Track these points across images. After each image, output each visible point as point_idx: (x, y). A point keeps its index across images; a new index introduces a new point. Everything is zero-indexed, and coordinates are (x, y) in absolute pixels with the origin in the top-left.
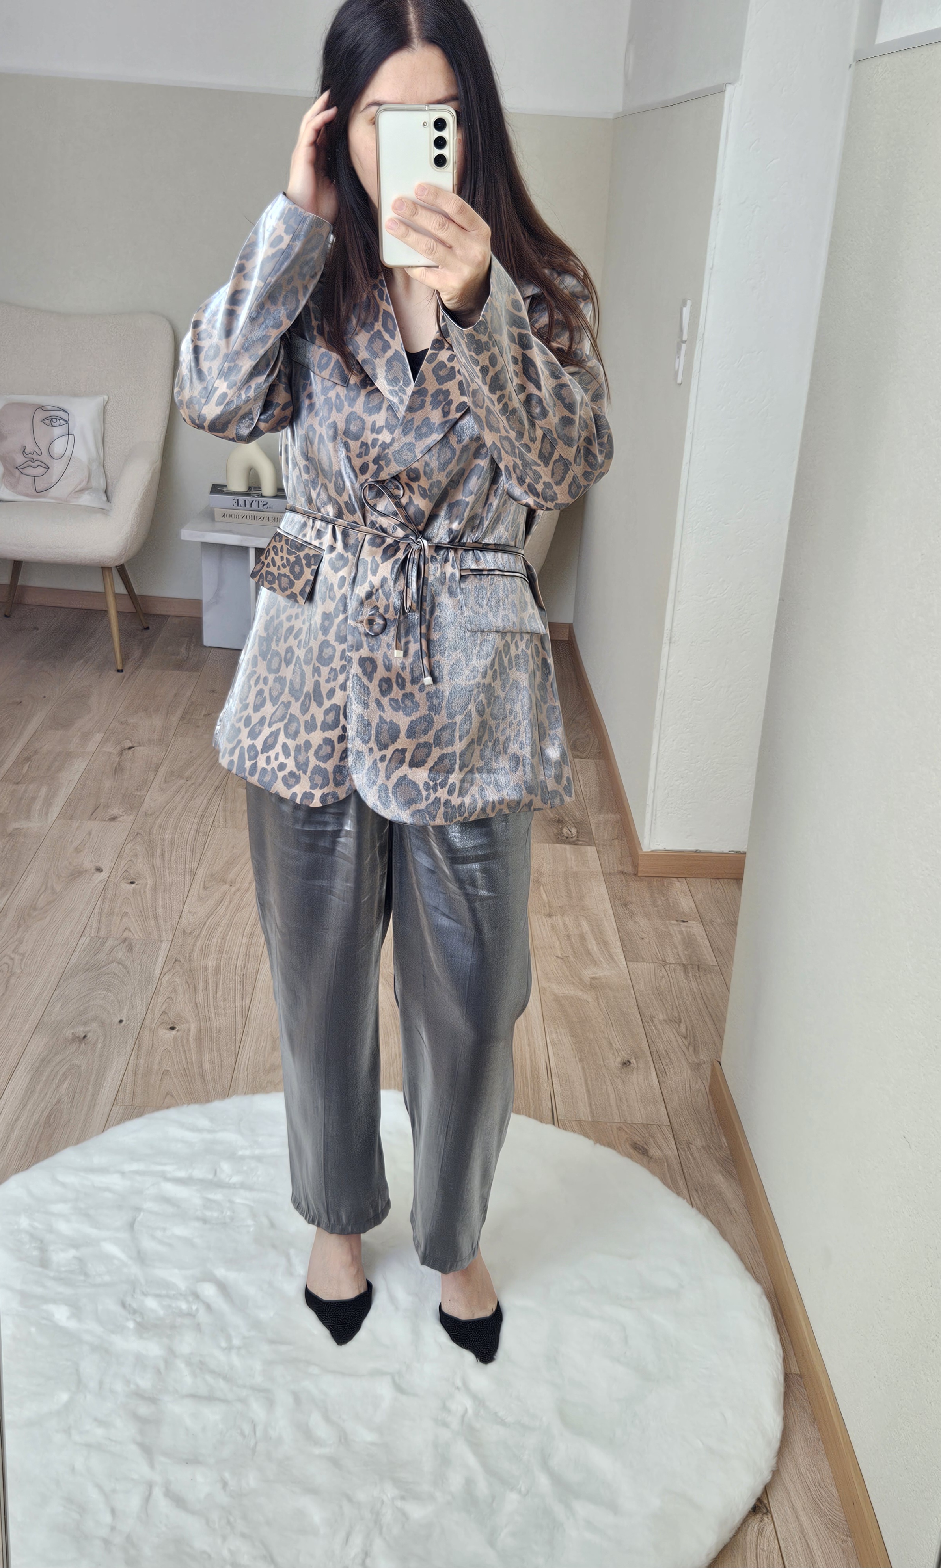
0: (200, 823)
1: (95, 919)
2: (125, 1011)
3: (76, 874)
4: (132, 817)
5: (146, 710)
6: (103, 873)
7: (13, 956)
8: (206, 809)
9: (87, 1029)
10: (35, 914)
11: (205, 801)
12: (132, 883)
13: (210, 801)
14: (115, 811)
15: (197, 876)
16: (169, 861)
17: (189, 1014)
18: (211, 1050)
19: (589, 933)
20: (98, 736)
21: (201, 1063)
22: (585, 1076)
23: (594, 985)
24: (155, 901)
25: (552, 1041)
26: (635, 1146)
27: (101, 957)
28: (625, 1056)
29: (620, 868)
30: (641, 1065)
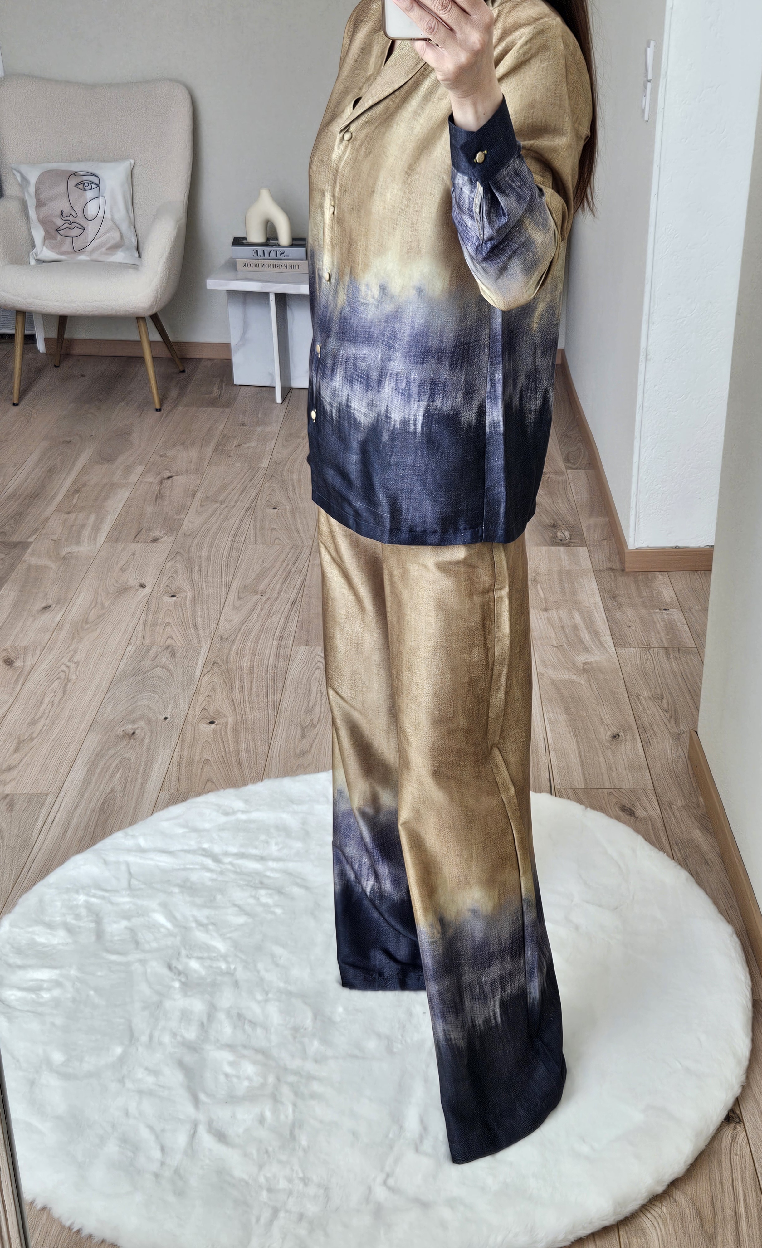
0: (233, 542)
1: (140, 628)
2: (169, 710)
3: (123, 590)
4: (172, 538)
5: (183, 444)
6: (147, 589)
7: (68, 664)
8: (239, 528)
9: (136, 726)
10: (88, 626)
11: (238, 522)
12: (173, 596)
13: (242, 520)
14: (157, 533)
15: (231, 589)
16: (206, 575)
17: (226, 709)
18: (247, 739)
19: (582, 624)
20: (140, 469)
21: (238, 752)
22: (579, 748)
23: (586, 670)
24: (194, 611)
25: (549, 719)
26: (623, 809)
27: (147, 662)
28: (614, 730)
29: (609, 565)
30: (628, 737)
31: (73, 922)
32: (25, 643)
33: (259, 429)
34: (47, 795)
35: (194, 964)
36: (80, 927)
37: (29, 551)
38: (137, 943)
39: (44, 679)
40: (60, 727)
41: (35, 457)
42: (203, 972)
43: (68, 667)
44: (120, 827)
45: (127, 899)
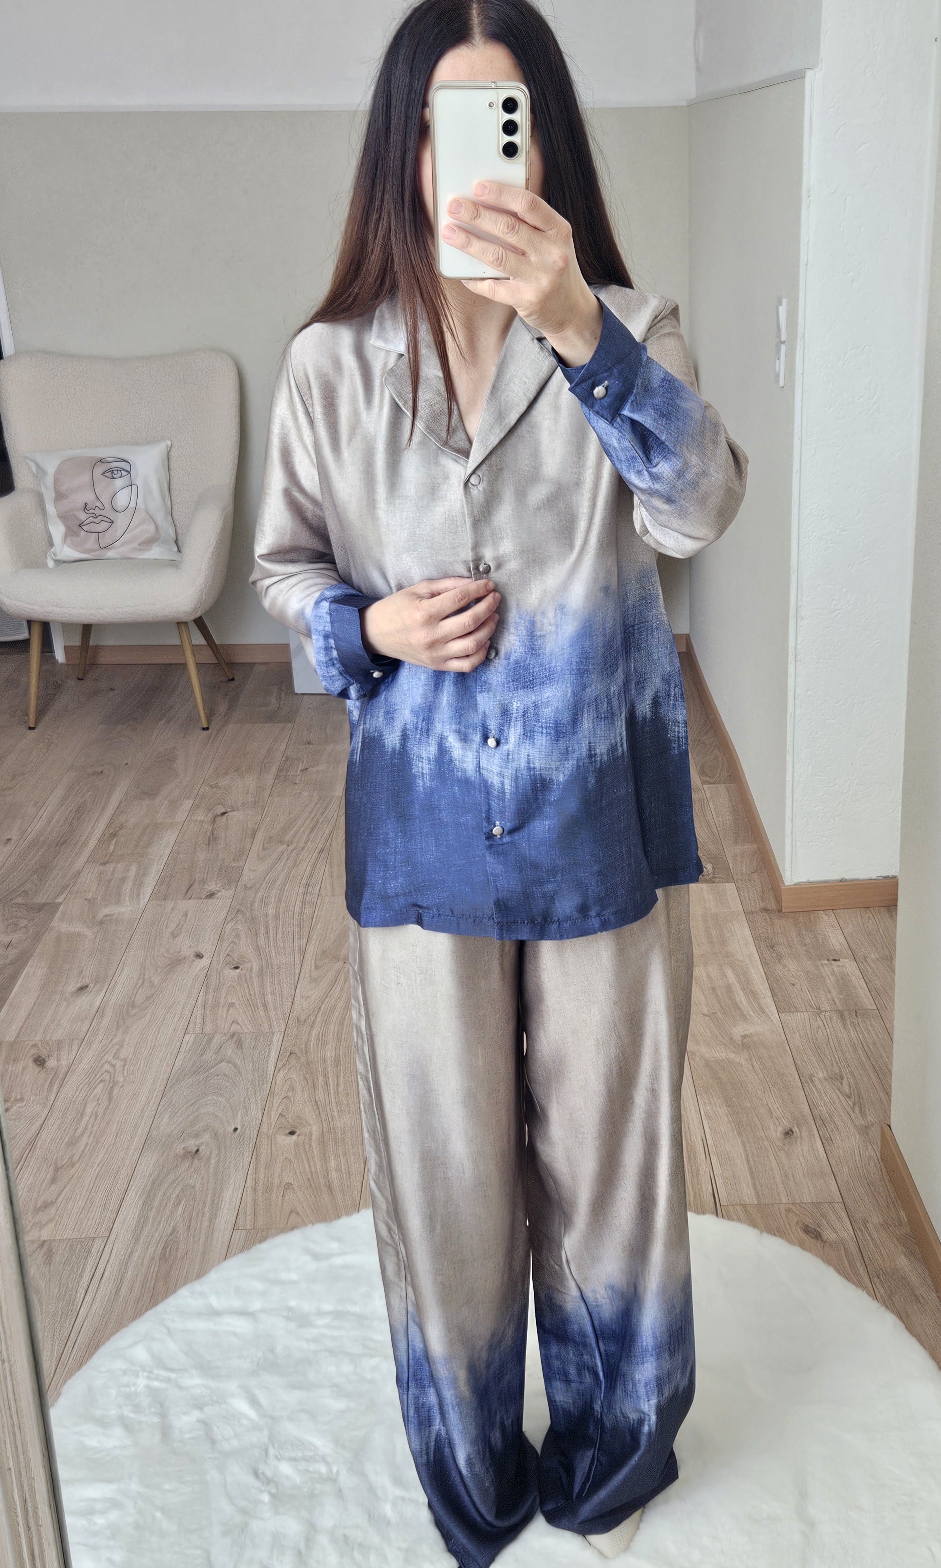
0: (304, 894)
1: (198, 1013)
2: (239, 1117)
3: (175, 962)
4: (231, 893)
5: (237, 770)
6: (204, 959)
7: (113, 1062)
8: (311, 876)
9: (199, 1141)
10: (134, 1011)
11: (310, 868)
12: (236, 968)
13: (314, 866)
14: (212, 886)
15: (307, 956)
16: (275, 940)
17: (309, 1114)
18: (337, 1155)
19: (736, 983)
20: (188, 804)
21: (327, 1171)
22: (745, 1150)
23: (746, 1044)
24: (262, 986)
25: (706, 1114)
26: (807, 1230)
27: (209, 1055)
28: (786, 1124)
29: (762, 905)
30: (804, 1134)
31: (132, 1415)
32: (57, 1036)
33: (329, 748)
34: (94, 1238)
35: (285, 1469)
36: (140, 1423)
37: (58, 914)
38: (213, 1442)
39: (84, 1083)
40: (107, 1145)
41: (59, 792)
42: (298, 1480)
43: (114, 1066)
44: (187, 1280)
45: (197, 1381)
